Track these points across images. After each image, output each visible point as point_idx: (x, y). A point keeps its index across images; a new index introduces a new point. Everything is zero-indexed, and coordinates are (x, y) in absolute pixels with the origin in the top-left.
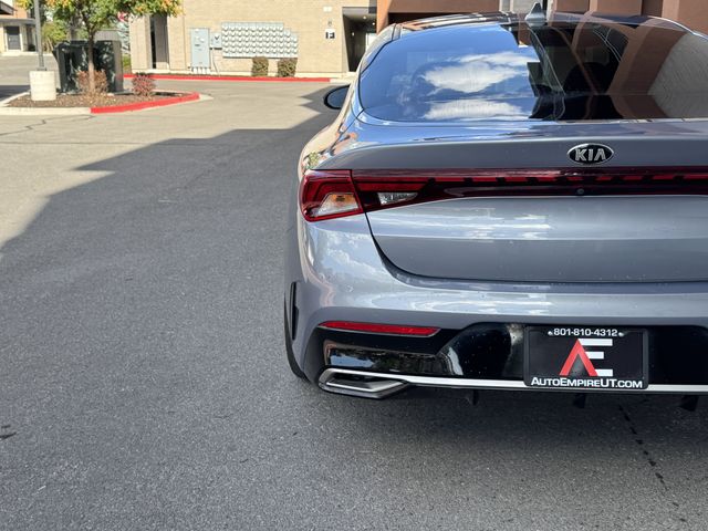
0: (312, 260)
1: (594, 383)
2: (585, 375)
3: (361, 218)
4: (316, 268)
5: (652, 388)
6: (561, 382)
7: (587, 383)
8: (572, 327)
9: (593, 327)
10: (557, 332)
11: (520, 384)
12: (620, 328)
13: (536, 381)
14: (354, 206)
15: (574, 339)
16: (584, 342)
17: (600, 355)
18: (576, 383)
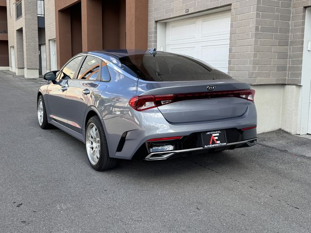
0: (138, 123)
1: (217, 145)
2: (214, 143)
3: (156, 108)
4: (140, 125)
5: (228, 144)
6: (210, 146)
7: (216, 145)
8: (211, 131)
9: (215, 131)
10: (208, 133)
11: (202, 148)
12: (220, 130)
13: (206, 146)
14: (154, 105)
15: (212, 134)
16: (213, 135)
17: (217, 138)
18: (214, 145)
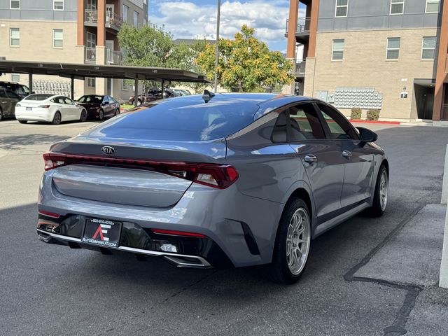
1: (101, 243)
2: (100, 239)
5: (121, 248)
6: (91, 241)
7: (99, 242)
8: (99, 219)
9: (105, 220)
10: (94, 221)
11: (79, 240)
12: (113, 221)
13: (84, 239)
15: (100, 224)
16: (102, 226)
17: (106, 232)
18: (96, 242)
